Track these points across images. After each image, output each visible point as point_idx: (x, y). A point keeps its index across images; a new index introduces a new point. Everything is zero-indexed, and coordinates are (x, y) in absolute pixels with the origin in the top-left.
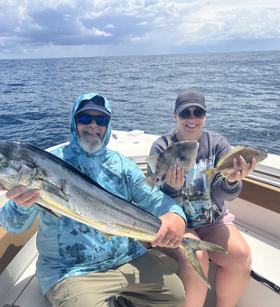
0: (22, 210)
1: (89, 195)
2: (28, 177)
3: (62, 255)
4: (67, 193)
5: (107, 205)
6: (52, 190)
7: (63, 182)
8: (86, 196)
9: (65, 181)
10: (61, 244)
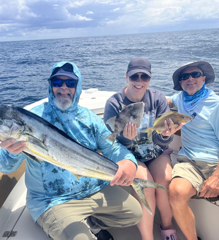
0: (13, 155)
1: (64, 146)
2: (18, 132)
3: (46, 189)
4: (48, 144)
5: (78, 154)
6: (36, 142)
7: (45, 136)
8: (62, 147)
9: (46, 136)
10: (44, 181)
